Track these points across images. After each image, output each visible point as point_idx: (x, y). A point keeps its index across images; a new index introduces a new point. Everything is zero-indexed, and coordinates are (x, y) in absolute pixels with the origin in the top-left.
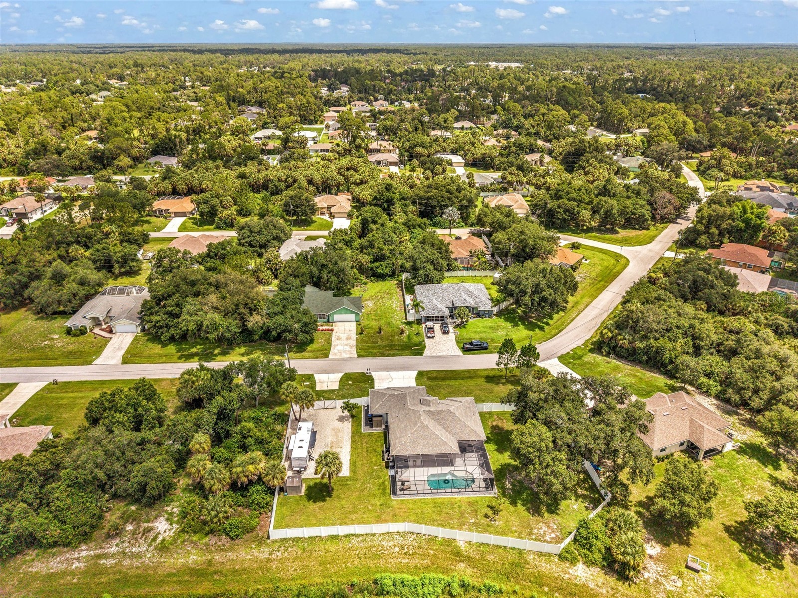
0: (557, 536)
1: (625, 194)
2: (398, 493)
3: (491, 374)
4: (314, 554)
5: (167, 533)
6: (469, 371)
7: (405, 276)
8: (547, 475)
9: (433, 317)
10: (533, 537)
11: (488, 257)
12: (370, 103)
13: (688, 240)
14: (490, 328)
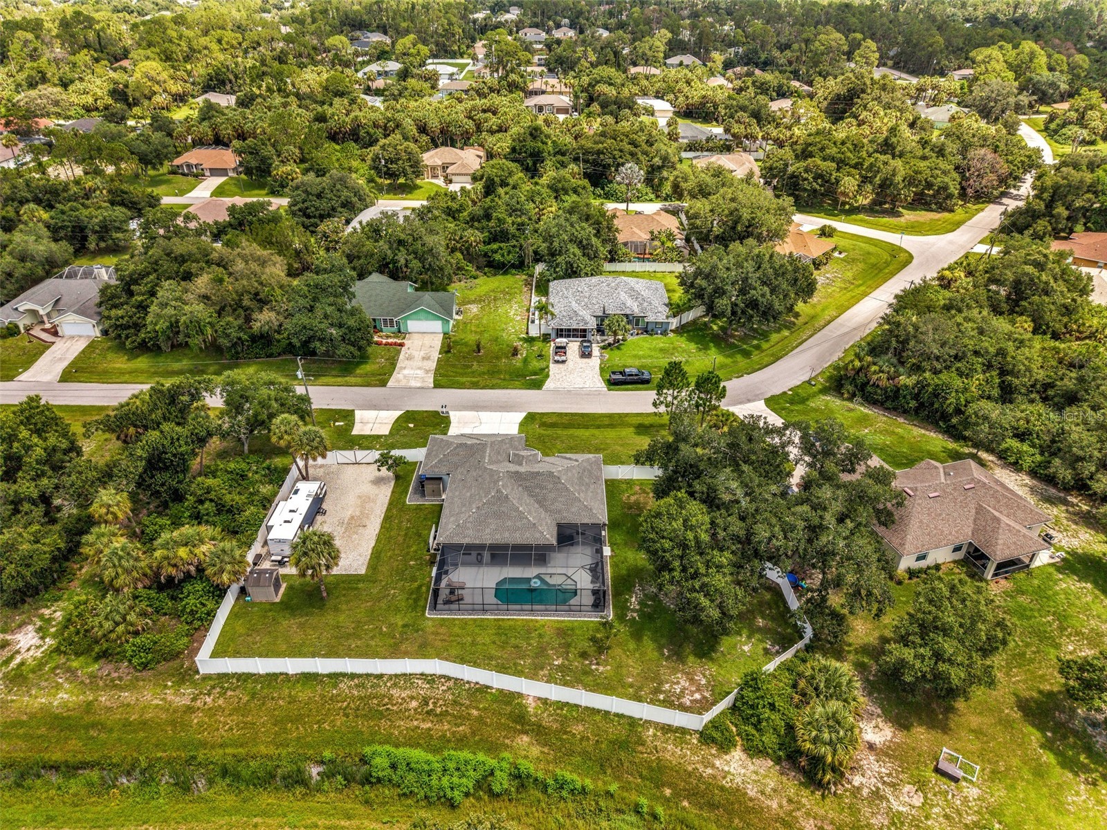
0: (704, 697)
1: (920, 153)
2: (439, 607)
3: (647, 421)
4: (270, 704)
5: (31, 653)
6: (610, 416)
7: (539, 268)
8: (693, 590)
9: (569, 330)
10: (661, 697)
11: (679, 243)
12: (548, 32)
13: (1015, 225)
14: (661, 350)
